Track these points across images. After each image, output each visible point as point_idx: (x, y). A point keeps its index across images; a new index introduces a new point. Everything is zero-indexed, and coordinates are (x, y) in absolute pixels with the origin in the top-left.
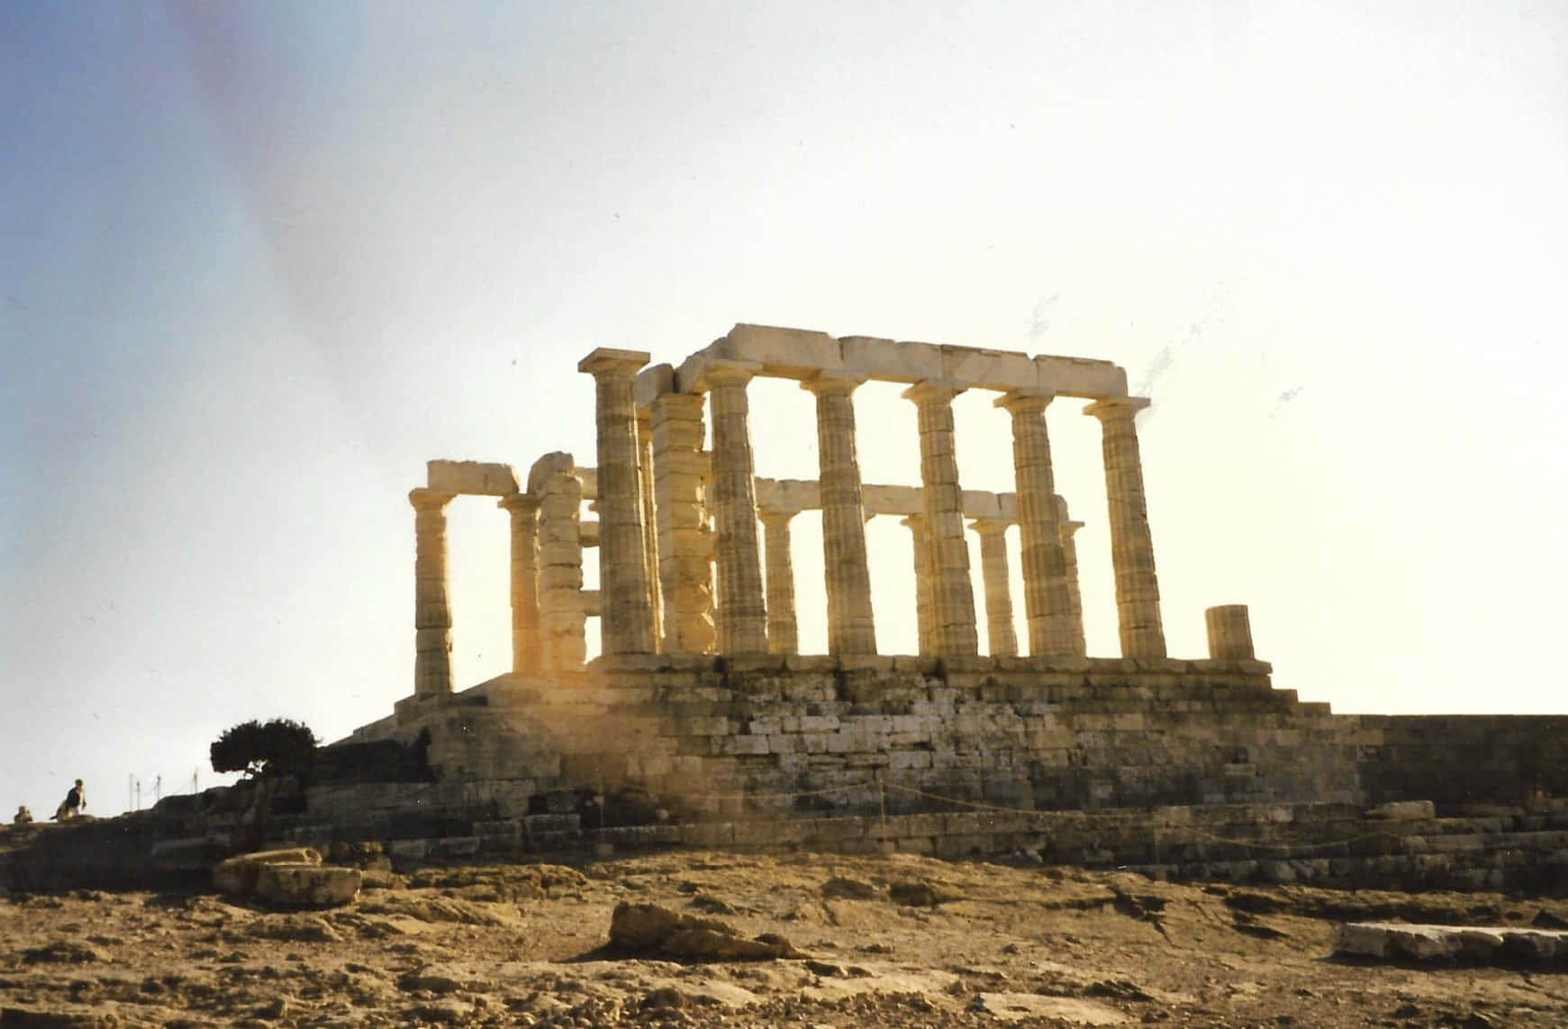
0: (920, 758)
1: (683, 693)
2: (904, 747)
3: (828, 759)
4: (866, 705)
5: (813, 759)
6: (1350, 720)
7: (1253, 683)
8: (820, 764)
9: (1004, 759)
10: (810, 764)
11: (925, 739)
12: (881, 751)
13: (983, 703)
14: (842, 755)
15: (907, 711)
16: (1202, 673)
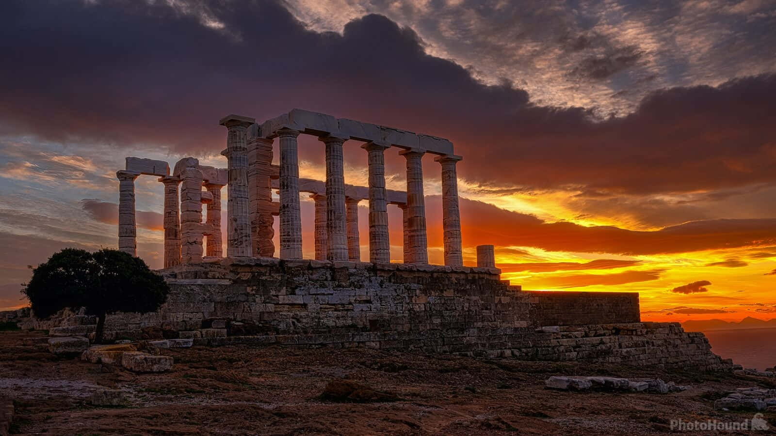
0: (365, 307)
1: (265, 276)
2: (360, 302)
3: (328, 306)
4: (344, 284)
5: (322, 306)
6: (527, 294)
7: (493, 278)
8: (325, 308)
9: (399, 308)
10: (321, 308)
11: (369, 298)
12: (350, 303)
13: (392, 284)
14: (334, 305)
15: (361, 287)
16: (475, 273)
